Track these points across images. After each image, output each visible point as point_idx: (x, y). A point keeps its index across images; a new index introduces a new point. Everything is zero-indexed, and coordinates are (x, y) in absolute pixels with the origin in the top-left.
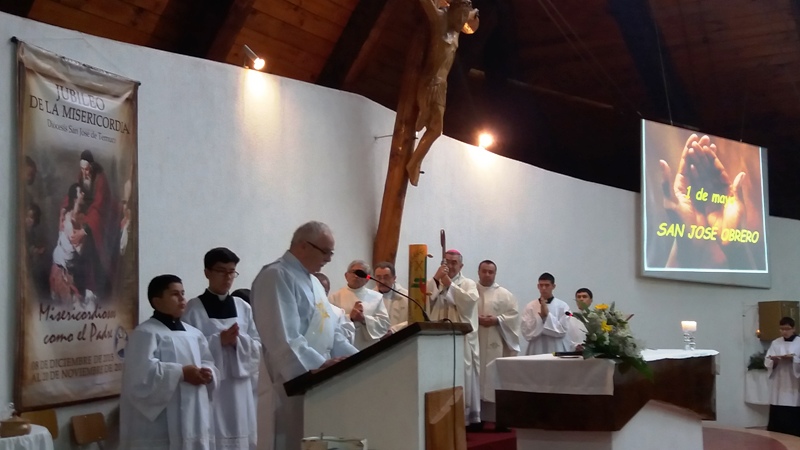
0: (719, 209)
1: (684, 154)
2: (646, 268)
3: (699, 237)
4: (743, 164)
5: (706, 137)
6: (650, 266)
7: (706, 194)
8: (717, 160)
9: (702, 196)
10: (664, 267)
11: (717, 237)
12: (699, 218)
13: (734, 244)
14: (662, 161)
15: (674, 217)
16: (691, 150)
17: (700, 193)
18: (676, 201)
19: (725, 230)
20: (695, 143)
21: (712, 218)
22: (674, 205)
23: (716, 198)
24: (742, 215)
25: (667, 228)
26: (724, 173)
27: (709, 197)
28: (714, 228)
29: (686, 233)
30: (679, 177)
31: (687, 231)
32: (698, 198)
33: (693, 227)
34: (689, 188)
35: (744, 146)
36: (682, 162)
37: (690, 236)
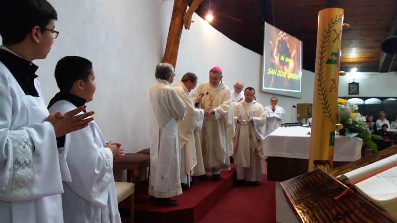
0: (287, 64)
1: (278, 40)
2: (264, 88)
3: (281, 76)
4: (296, 47)
5: (285, 33)
6: (264, 87)
7: (284, 58)
8: (288, 44)
9: (283, 58)
10: (269, 87)
11: (286, 76)
12: (281, 67)
13: (292, 79)
14: (271, 42)
15: (273, 66)
16: (280, 38)
17: (282, 57)
18: (274, 60)
19: (289, 74)
20: (281, 36)
21: (285, 68)
22: (273, 61)
23: (287, 60)
24: (294, 68)
25: (271, 70)
26: (290, 50)
27: (285, 59)
28: (286, 72)
29: (277, 74)
30: (276, 49)
31: (277, 73)
32: (281, 59)
33: (279, 71)
34: (279, 55)
35: (296, 40)
36: (277, 43)
37: (278, 75)
